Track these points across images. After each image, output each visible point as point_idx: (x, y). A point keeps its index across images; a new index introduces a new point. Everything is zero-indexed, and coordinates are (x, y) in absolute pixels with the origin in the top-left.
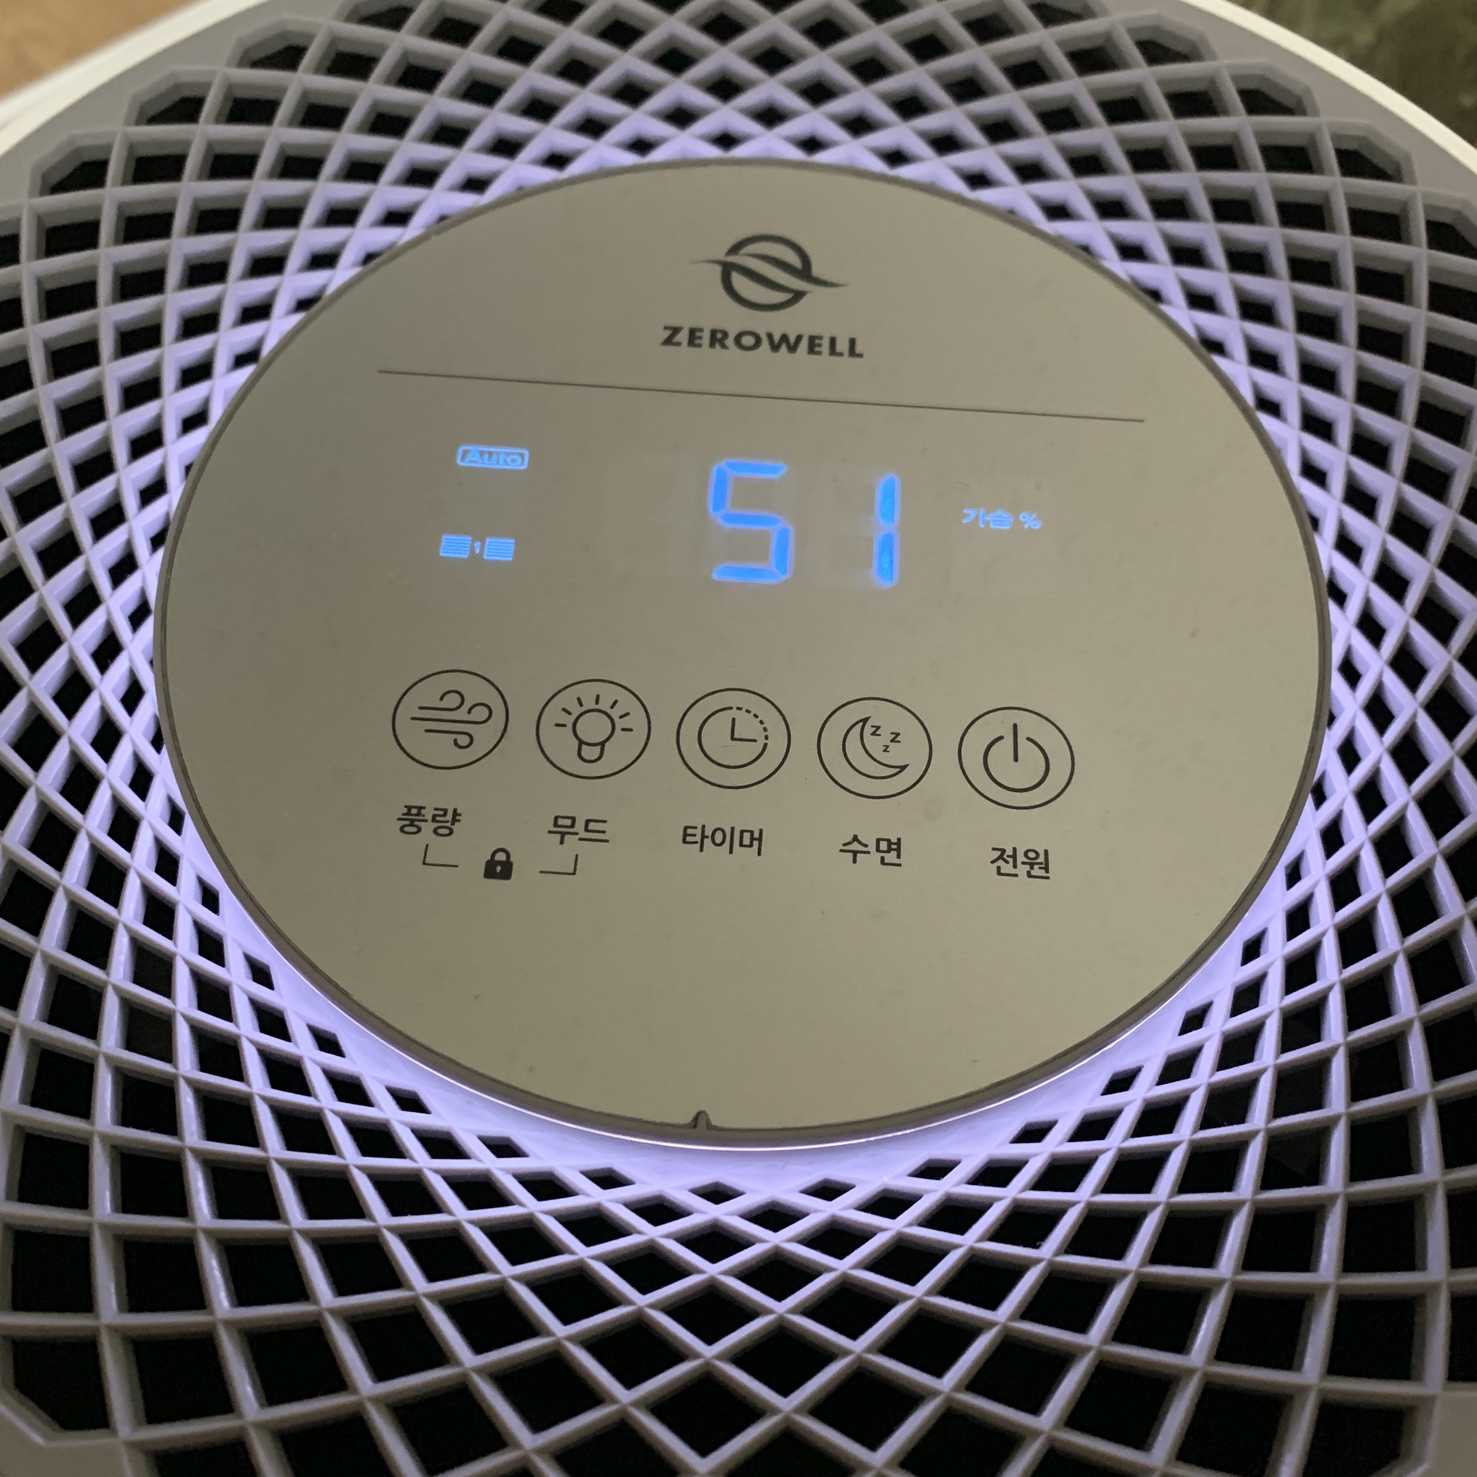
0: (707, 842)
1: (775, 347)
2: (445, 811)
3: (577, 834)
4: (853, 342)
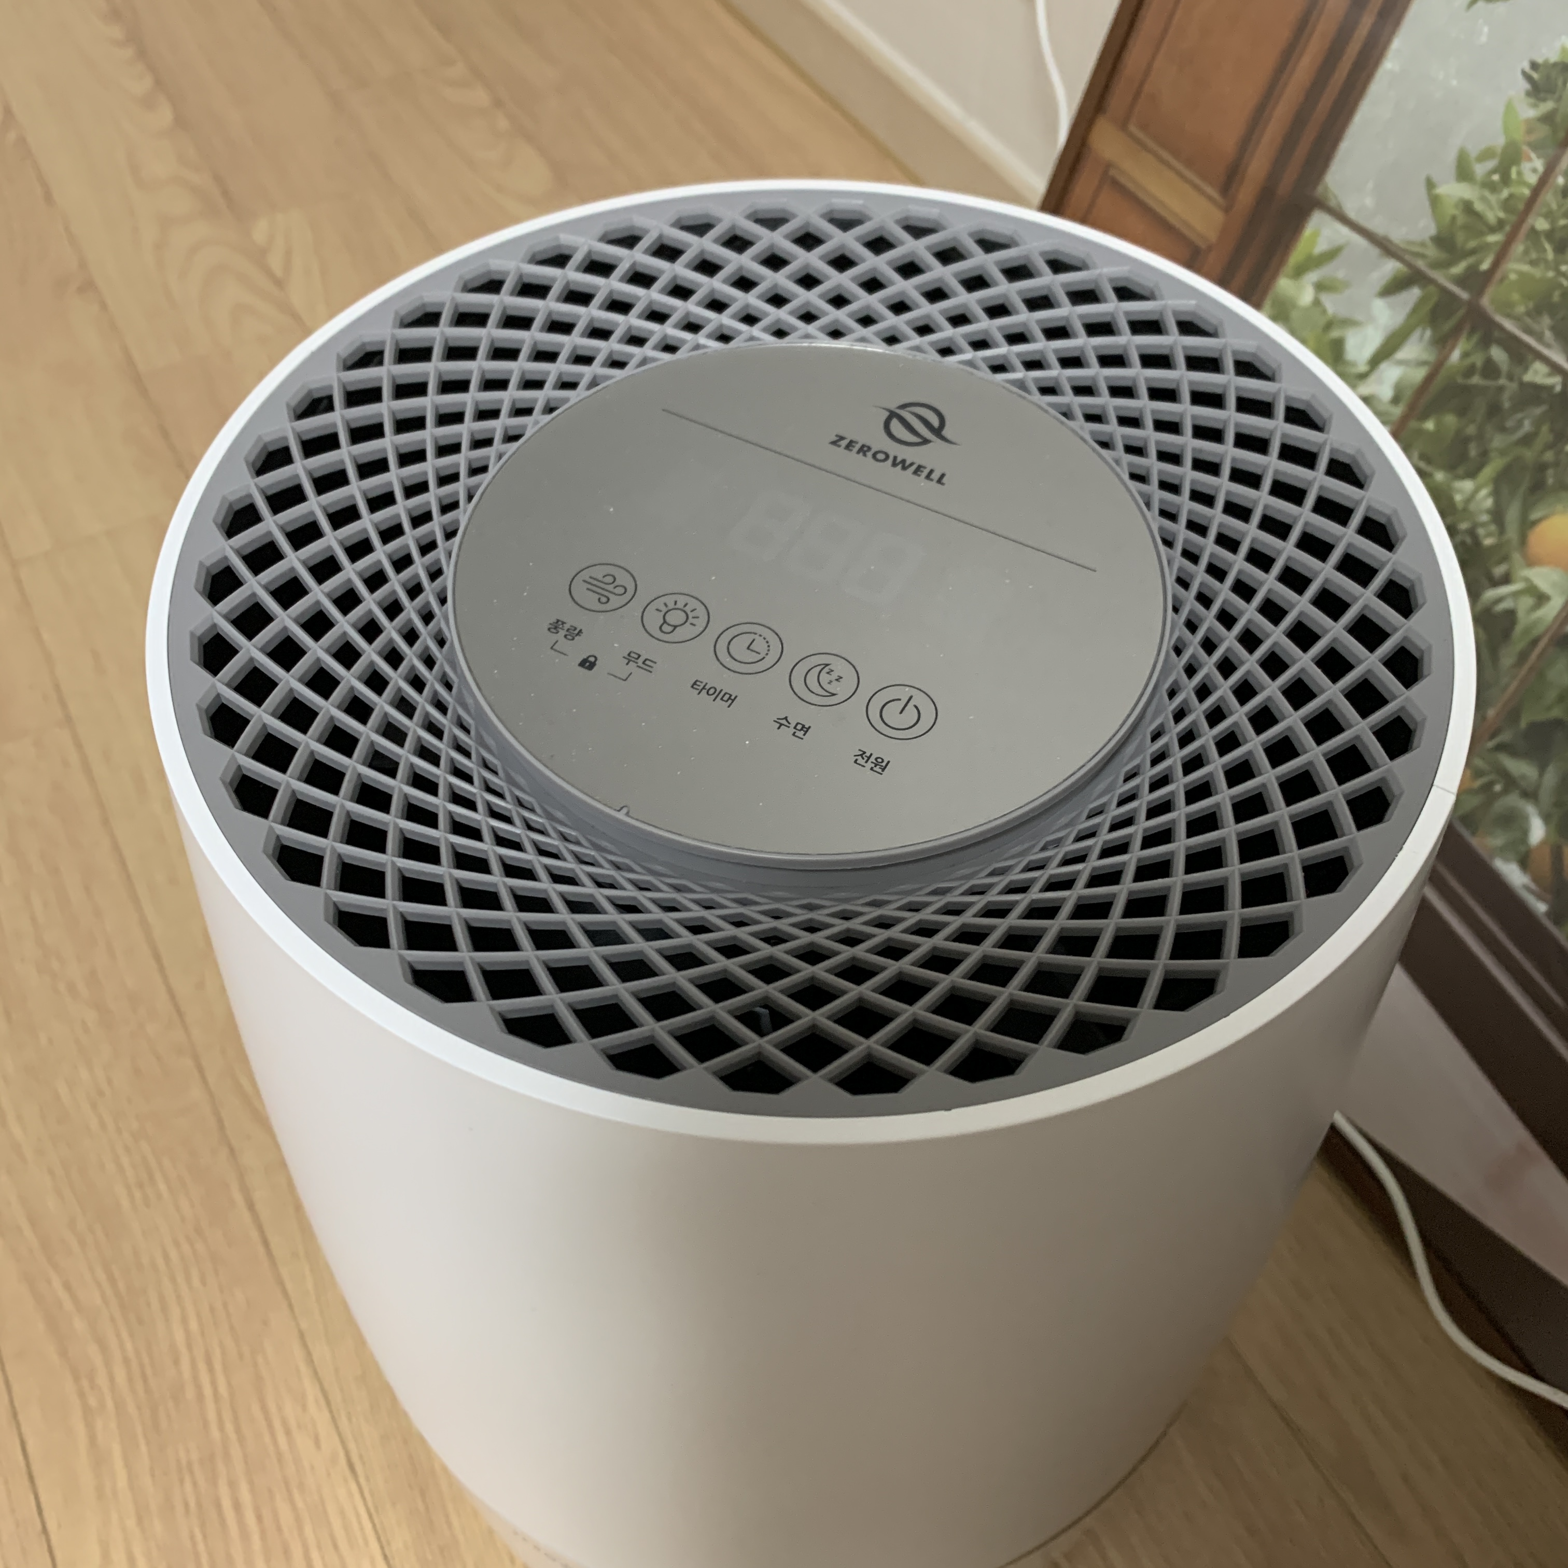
0: (704, 692)
1: (894, 464)
2: (575, 629)
3: (637, 663)
4: (943, 476)
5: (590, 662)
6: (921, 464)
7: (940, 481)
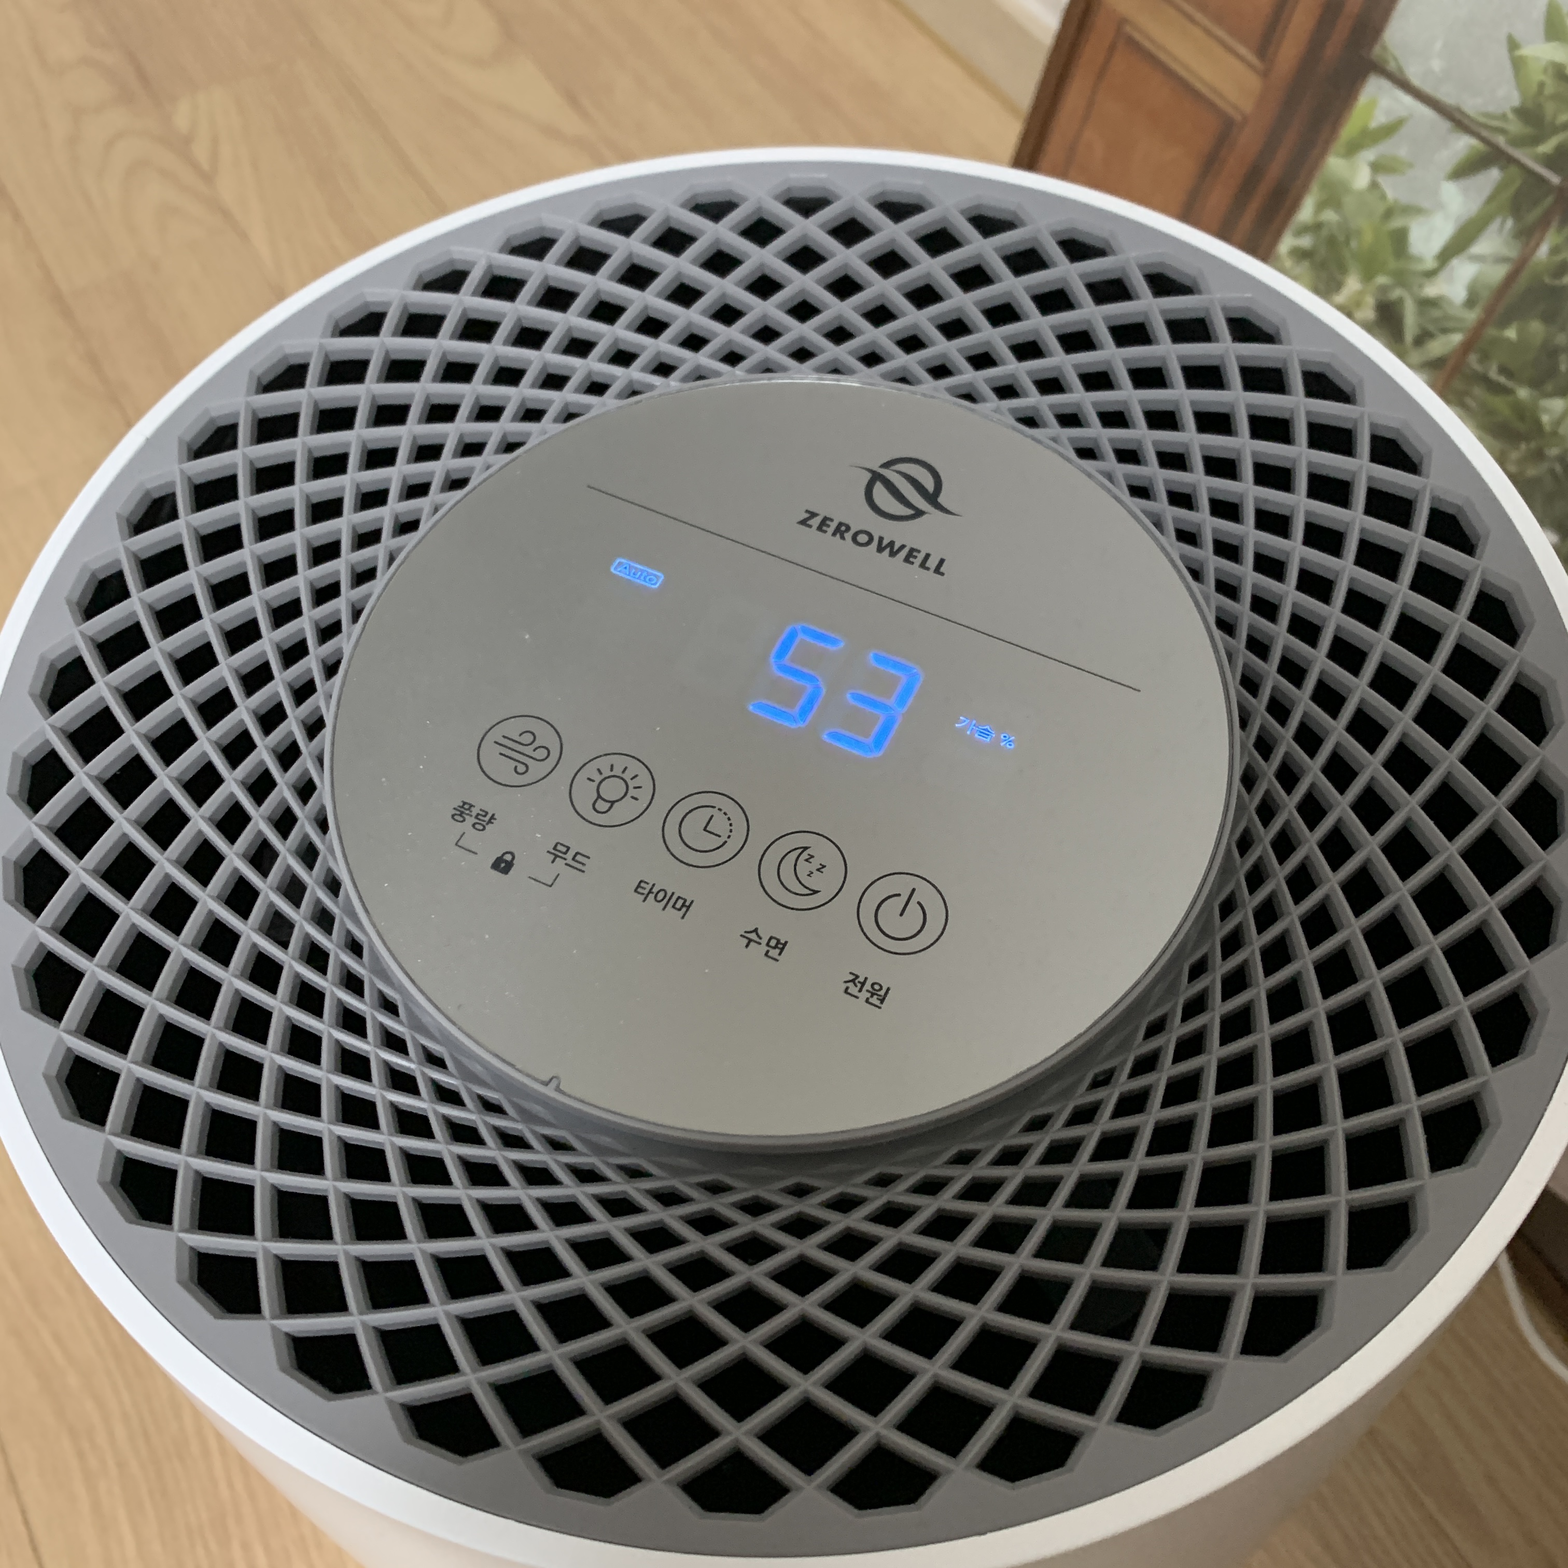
0: (651, 896)
1: (880, 549)
2: (486, 814)
3: (565, 859)
4: (941, 562)
5: (506, 862)
6: (915, 547)
7: (937, 570)
